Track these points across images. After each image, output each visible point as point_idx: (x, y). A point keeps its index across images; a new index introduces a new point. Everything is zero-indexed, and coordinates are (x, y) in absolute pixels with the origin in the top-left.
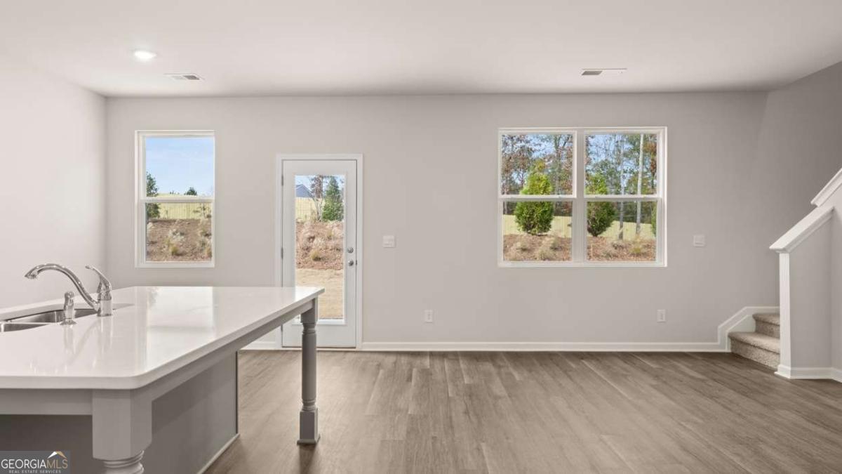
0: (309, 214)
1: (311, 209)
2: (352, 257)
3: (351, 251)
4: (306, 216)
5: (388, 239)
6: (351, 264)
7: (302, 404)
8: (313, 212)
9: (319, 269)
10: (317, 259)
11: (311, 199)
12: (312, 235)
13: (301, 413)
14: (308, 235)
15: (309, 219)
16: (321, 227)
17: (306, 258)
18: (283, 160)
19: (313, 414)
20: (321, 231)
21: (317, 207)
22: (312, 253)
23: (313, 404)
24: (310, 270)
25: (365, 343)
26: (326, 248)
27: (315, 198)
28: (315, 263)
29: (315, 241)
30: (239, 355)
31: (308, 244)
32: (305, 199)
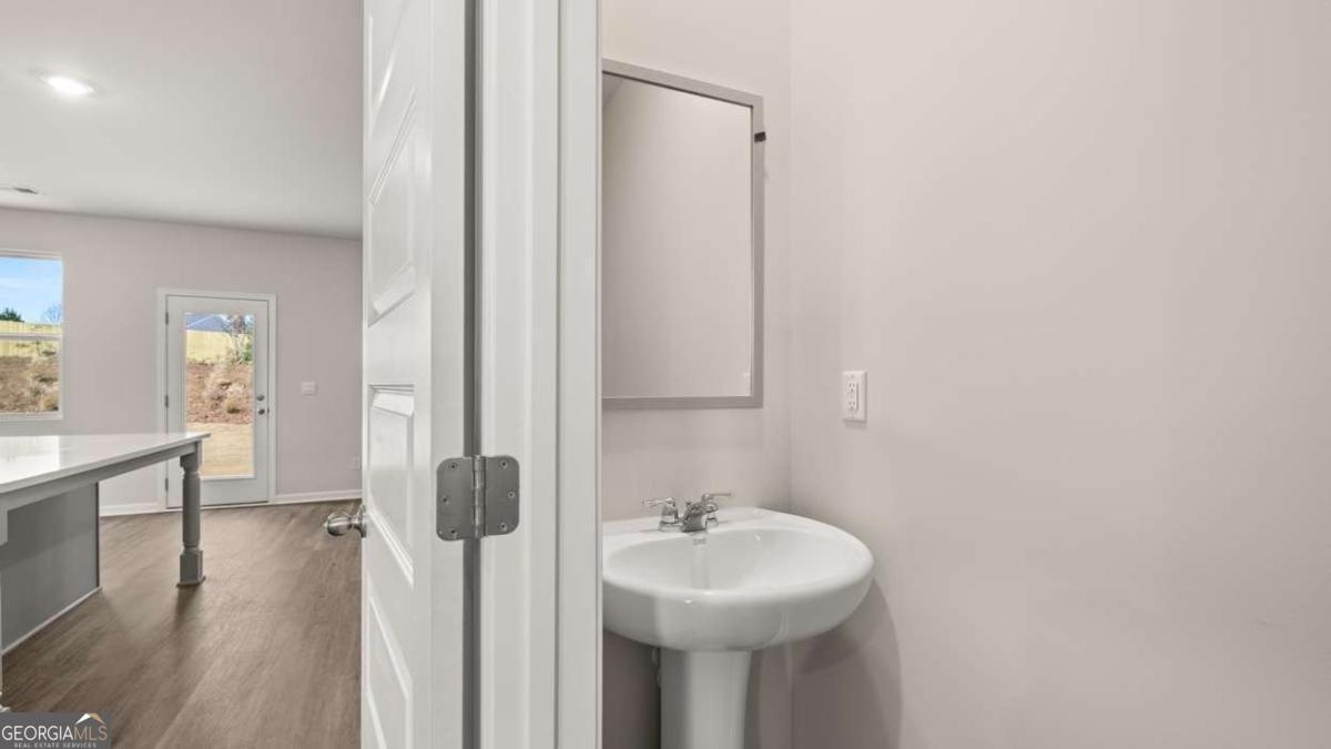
0: (224, 353)
1: (227, 348)
2: (263, 405)
3: (261, 398)
4: (218, 357)
5: (307, 386)
6: (262, 412)
7: (182, 548)
8: (229, 351)
9: (237, 423)
10: (233, 411)
11: (227, 335)
12: (227, 381)
13: (181, 557)
14: (220, 381)
15: (223, 359)
16: (241, 371)
17: (218, 411)
18: (168, 296)
19: (196, 556)
20: (241, 375)
21: (236, 345)
22: (225, 404)
23: (196, 546)
24: (224, 425)
25: (279, 496)
26: (248, 398)
27: (233, 334)
28: (232, 416)
29: (231, 389)
30: (101, 522)
31: (220, 393)
32: (216, 334)
